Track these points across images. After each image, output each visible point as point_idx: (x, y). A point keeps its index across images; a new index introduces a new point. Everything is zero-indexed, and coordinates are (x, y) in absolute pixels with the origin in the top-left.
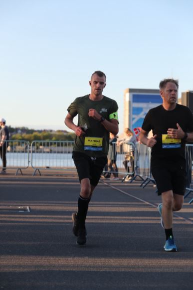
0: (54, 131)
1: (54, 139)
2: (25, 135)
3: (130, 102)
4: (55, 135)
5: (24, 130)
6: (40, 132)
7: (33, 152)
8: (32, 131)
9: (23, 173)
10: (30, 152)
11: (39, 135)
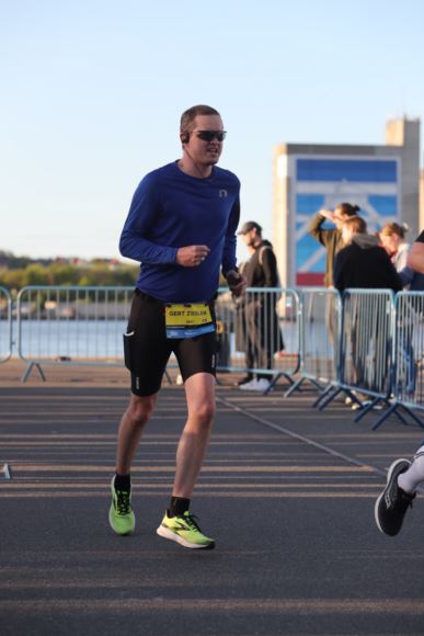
0: (84, 261)
1: (84, 281)
2: (5, 273)
3: (289, 180)
4: (86, 272)
6: (46, 263)
8: (24, 262)
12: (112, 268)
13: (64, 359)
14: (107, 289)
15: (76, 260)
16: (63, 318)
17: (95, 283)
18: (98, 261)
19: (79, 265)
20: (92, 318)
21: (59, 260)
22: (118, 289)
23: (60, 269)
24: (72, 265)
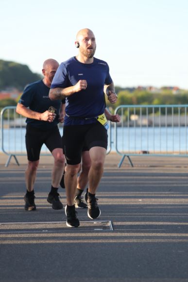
1: (156, 101)
4: (157, 96)
6: (131, 90)
12: (174, 92)
13: (145, 152)
14: (173, 106)
15: (151, 88)
16: (144, 126)
17: (163, 103)
18: (165, 88)
19: (153, 91)
20: (163, 126)
21: (140, 88)
22: (179, 106)
23: (140, 94)
24: (149, 91)
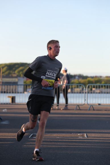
0: (103, 77)
1: (103, 82)
2: (81, 80)
4: (104, 80)
5: (81, 76)
6: (92, 77)
7: (88, 93)
8: (86, 77)
9: (81, 108)
10: (86, 93)
11: (92, 80)
16: (97, 93)
17: (106, 83)
18: (107, 77)
20: (105, 93)
21: (96, 77)
23: (96, 79)
24: (100, 78)
